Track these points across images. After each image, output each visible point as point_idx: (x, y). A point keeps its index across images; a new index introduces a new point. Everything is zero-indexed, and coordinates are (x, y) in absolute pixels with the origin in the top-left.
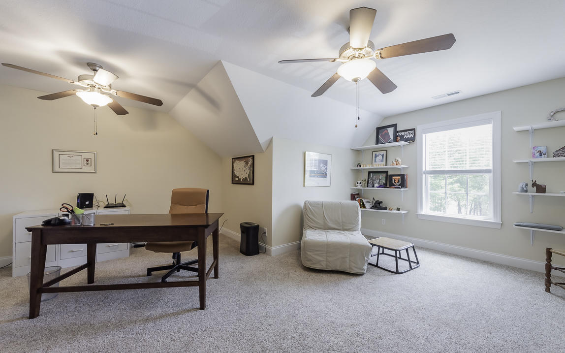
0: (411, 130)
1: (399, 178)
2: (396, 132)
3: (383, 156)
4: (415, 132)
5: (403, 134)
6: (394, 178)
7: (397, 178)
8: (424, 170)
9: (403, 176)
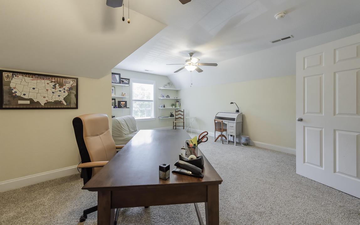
0: (128, 79)
1: (124, 103)
2: (120, 78)
3: (113, 90)
4: (129, 81)
5: (123, 80)
6: (121, 103)
7: (123, 102)
8: (133, 99)
9: (126, 102)
